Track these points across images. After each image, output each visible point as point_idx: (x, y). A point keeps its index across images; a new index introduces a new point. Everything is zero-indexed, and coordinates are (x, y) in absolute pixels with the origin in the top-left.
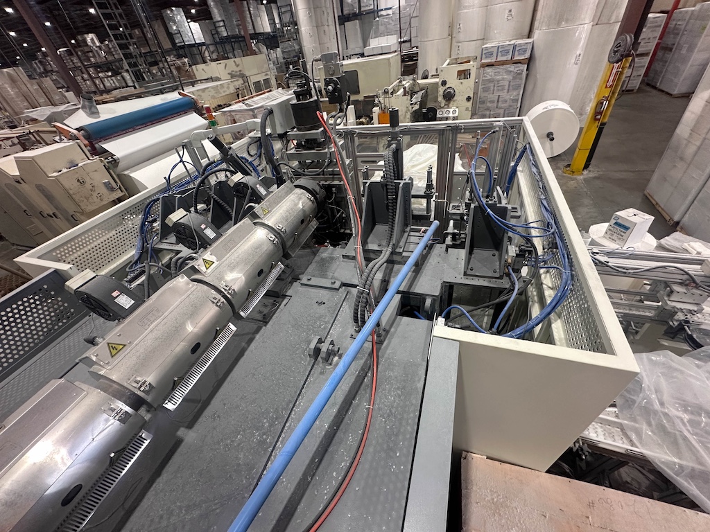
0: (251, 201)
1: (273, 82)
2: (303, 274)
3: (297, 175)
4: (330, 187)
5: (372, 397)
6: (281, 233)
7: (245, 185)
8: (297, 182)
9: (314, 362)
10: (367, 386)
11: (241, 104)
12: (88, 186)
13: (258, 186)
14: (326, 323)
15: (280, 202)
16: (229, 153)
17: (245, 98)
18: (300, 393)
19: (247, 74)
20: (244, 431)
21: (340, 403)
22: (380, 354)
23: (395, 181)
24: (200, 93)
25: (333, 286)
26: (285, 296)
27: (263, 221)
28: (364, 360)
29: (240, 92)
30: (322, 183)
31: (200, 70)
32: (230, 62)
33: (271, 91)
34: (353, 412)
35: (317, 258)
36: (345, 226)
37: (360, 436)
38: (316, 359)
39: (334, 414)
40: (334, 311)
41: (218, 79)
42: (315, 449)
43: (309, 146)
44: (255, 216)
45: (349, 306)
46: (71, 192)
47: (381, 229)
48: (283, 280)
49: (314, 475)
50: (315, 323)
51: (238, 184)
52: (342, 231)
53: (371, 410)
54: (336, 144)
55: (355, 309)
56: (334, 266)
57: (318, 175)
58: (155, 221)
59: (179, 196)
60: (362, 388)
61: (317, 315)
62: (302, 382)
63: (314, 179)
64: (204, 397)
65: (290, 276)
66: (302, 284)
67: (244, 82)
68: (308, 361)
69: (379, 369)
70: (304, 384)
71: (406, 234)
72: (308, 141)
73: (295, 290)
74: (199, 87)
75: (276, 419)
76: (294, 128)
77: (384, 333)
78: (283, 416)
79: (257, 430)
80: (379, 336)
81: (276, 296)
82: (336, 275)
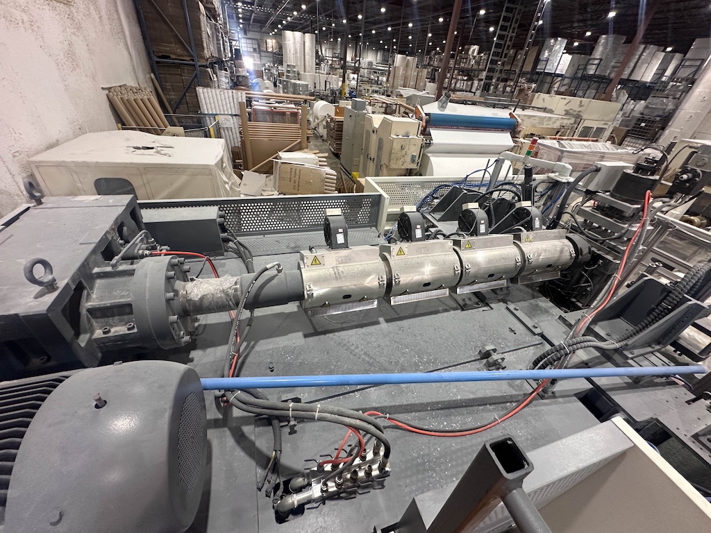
0: (522, 226)
1: (607, 134)
2: (513, 302)
3: (574, 229)
4: (600, 257)
5: (505, 417)
6: (527, 262)
7: (528, 213)
8: (571, 235)
9: (478, 359)
10: (506, 409)
11: (555, 141)
12: (404, 152)
13: (537, 219)
14: (506, 346)
15: (544, 240)
16: (531, 183)
17: (564, 138)
18: (457, 365)
19: (584, 116)
20: (411, 350)
21: (478, 397)
22: (534, 402)
23: (685, 295)
24: (525, 118)
25: (533, 329)
26: (487, 305)
27: (521, 245)
28: (517, 393)
29: (563, 130)
30: (593, 249)
31: (541, 99)
32: (576, 100)
33: (597, 141)
34: (483, 410)
35: (533, 301)
36: (581, 298)
37: (476, 426)
38: (482, 358)
39: (469, 398)
40: (520, 345)
41: (551, 111)
42: (443, 400)
43: (609, 213)
44: (518, 237)
45: (534, 354)
46: (393, 151)
47: (622, 325)
48: (496, 293)
49: (433, 410)
50: (498, 339)
51: (523, 209)
52: (574, 300)
53: (497, 422)
54: (643, 225)
55: (541, 357)
56: (544, 317)
57: (596, 241)
58: (437, 198)
59: (465, 192)
60: (501, 405)
61: (503, 336)
62: (462, 361)
63: (589, 242)
64: (402, 315)
65: (502, 296)
66: (507, 308)
67: (575, 123)
68: (475, 354)
69: (525, 409)
70: (462, 364)
71: (649, 349)
72: (611, 208)
73: (499, 307)
74: (528, 112)
75: (433, 363)
76: (607, 192)
77: (550, 394)
78: (437, 366)
79: (419, 357)
80: (545, 391)
81: (481, 299)
82: (540, 324)
